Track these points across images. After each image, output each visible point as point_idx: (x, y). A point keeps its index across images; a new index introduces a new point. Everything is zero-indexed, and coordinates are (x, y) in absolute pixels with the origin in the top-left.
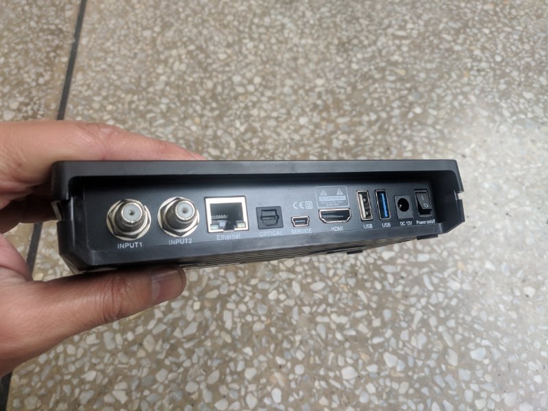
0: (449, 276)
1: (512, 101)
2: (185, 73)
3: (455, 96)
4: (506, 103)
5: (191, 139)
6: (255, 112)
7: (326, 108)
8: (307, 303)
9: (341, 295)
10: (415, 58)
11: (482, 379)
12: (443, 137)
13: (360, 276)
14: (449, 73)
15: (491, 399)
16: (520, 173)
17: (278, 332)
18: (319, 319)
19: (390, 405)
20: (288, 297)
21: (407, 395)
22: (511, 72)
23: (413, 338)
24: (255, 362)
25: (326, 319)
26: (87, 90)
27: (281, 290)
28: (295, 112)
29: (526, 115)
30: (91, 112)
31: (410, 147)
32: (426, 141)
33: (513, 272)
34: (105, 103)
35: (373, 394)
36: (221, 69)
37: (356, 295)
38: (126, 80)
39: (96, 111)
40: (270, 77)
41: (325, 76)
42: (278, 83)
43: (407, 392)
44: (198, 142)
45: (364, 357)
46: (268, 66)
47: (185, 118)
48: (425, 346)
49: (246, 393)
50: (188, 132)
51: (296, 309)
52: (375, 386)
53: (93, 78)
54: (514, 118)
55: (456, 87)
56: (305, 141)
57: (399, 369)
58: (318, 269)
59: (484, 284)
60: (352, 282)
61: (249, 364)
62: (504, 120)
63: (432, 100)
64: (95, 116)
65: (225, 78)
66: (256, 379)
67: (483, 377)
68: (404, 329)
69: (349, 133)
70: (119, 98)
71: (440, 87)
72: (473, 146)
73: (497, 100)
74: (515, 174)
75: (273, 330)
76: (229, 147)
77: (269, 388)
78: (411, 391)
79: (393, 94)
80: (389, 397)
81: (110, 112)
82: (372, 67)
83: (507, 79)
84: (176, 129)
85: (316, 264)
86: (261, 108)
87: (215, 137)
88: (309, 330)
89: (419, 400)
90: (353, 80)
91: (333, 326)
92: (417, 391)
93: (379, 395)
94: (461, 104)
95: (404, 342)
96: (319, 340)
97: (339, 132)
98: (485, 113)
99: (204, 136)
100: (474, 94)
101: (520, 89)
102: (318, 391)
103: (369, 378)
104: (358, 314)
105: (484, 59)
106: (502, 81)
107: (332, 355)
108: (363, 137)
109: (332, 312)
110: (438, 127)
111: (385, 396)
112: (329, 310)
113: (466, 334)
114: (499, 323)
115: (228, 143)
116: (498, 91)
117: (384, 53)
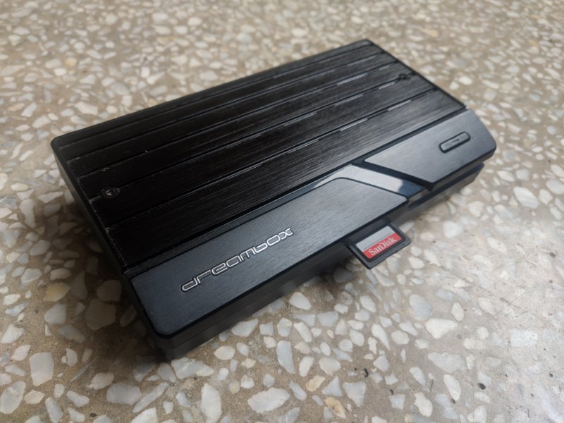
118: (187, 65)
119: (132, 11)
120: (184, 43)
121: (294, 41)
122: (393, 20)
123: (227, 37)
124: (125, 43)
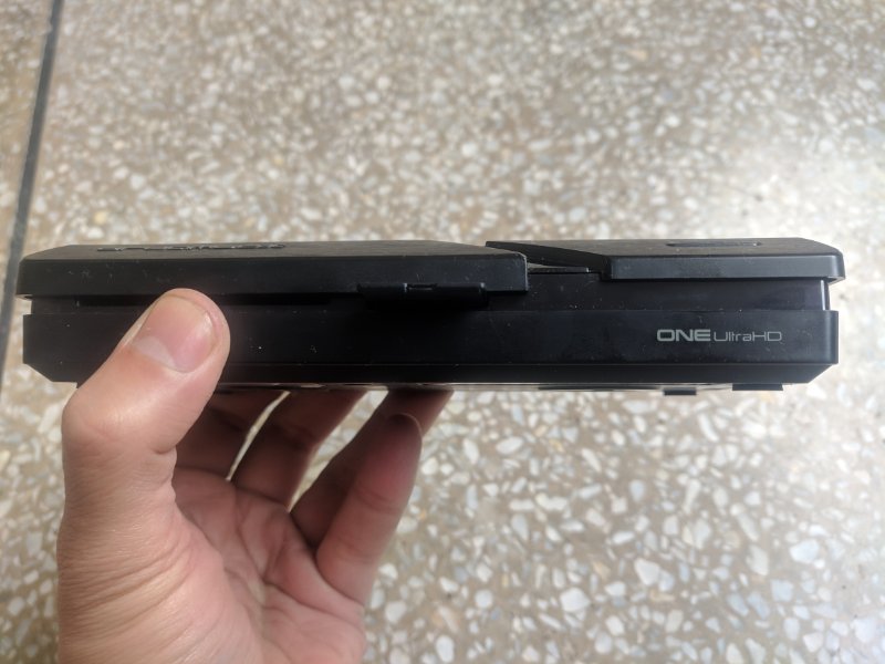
0: (745, 414)
1: (839, 96)
2: (252, 76)
3: (738, 92)
4: (828, 99)
5: (269, 193)
6: (381, 139)
7: (509, 125)
8: (491, 477)
9: (552, 459)
10: (663, 28)
11: (814, 597)
12: (720, 166)
13: (584, 424)
14: (724, 52)
15: (832, 631)
16: (860, 223)
17: (441, 533)
18: (515, 505)
19: (651, 654)
20: (457, 469)
21: (680, 634)
22: (834, 44)
23: (687, 531)
24: (404, 591)
25: (527, 505)
26: (76, 117)
27: (443, 456)
28: (454, 135)
29: (865, 119)
30: (85, 155)
31: (662, 187)
32: (690, 174)
33: (858, 401)
34: (110, 137)
35: (620, 636)
36: (317, 67)
37: (580, 459)
38: (147, 93)
39: (94, 153)
40: (406, 77)
41: (504, 68)
42: (421, 86)
43: (681, 628)
44: (282, 197)
45: (600, 570)
46: (401, 57)
47: (257, 157)
48: (709, 543)
49: (390, 648)
50: (262, 181)
51: (472, 490)
52: (622, 621)
53: (87, 94)
54: (845, 126)
55: (738, 77)
56: (475, 186)
57: (664, 587)
58: (508, 414)
59: (807, 426)
60: (571, 435)
61: (391, 594)
62: (826, 131)
63: (696, 101)
64: (94, 161)
65: (325, 81)
66: (406, 622)
67: (815, 592)
68: (669, 514)
69: (551, 168)
70: (136, 128)
71: (709, 77)
72: (774, 178)
73: (813, 96)
74: (851, 225)
75: (433, 530)
76: (337, 204)
77: (430, 637)
78: (688, 626)
79: (628, 94)
80: (648, 640)
81: (120, 154)
82: (587, 49)
83: (827, 57)
84: (241, 178)
85: (505, 406)
86: (392, 132)
87: (312, 187)
88: (498, 527)
89: (703, 641)
90: (553, 73)
91: (541, 517)
92: (700, 625)
93: (630, 637)
94: (749, 106)
95: (671, 539)
96: (517, 543)
97: (534, 167)
98: (792, 120)
99: (292, 186)
100: (772, 88)
101: (852, 74)
102: (519, 636)
103: (611, 608)
104: (586, 493)
105: (785, 24)
106: (819, 61)
107: (541, 570)
108: (578, 173)
109: (538, 492)
110: (711, 149)
111: (640, 639)
112: (532, 488)
113: (781, 517)
114: (839, 495)
115: (335, 198)
116: (814, 79)
117: (607, 22)
118: (389, 145)
119: (316, 79)
120: (380, 116)
121: (492, 94)
122: (596, 42)
123: (421, 99)
124: (321, 126)
